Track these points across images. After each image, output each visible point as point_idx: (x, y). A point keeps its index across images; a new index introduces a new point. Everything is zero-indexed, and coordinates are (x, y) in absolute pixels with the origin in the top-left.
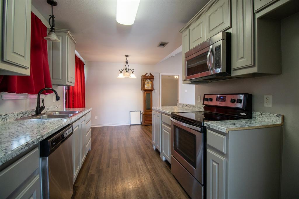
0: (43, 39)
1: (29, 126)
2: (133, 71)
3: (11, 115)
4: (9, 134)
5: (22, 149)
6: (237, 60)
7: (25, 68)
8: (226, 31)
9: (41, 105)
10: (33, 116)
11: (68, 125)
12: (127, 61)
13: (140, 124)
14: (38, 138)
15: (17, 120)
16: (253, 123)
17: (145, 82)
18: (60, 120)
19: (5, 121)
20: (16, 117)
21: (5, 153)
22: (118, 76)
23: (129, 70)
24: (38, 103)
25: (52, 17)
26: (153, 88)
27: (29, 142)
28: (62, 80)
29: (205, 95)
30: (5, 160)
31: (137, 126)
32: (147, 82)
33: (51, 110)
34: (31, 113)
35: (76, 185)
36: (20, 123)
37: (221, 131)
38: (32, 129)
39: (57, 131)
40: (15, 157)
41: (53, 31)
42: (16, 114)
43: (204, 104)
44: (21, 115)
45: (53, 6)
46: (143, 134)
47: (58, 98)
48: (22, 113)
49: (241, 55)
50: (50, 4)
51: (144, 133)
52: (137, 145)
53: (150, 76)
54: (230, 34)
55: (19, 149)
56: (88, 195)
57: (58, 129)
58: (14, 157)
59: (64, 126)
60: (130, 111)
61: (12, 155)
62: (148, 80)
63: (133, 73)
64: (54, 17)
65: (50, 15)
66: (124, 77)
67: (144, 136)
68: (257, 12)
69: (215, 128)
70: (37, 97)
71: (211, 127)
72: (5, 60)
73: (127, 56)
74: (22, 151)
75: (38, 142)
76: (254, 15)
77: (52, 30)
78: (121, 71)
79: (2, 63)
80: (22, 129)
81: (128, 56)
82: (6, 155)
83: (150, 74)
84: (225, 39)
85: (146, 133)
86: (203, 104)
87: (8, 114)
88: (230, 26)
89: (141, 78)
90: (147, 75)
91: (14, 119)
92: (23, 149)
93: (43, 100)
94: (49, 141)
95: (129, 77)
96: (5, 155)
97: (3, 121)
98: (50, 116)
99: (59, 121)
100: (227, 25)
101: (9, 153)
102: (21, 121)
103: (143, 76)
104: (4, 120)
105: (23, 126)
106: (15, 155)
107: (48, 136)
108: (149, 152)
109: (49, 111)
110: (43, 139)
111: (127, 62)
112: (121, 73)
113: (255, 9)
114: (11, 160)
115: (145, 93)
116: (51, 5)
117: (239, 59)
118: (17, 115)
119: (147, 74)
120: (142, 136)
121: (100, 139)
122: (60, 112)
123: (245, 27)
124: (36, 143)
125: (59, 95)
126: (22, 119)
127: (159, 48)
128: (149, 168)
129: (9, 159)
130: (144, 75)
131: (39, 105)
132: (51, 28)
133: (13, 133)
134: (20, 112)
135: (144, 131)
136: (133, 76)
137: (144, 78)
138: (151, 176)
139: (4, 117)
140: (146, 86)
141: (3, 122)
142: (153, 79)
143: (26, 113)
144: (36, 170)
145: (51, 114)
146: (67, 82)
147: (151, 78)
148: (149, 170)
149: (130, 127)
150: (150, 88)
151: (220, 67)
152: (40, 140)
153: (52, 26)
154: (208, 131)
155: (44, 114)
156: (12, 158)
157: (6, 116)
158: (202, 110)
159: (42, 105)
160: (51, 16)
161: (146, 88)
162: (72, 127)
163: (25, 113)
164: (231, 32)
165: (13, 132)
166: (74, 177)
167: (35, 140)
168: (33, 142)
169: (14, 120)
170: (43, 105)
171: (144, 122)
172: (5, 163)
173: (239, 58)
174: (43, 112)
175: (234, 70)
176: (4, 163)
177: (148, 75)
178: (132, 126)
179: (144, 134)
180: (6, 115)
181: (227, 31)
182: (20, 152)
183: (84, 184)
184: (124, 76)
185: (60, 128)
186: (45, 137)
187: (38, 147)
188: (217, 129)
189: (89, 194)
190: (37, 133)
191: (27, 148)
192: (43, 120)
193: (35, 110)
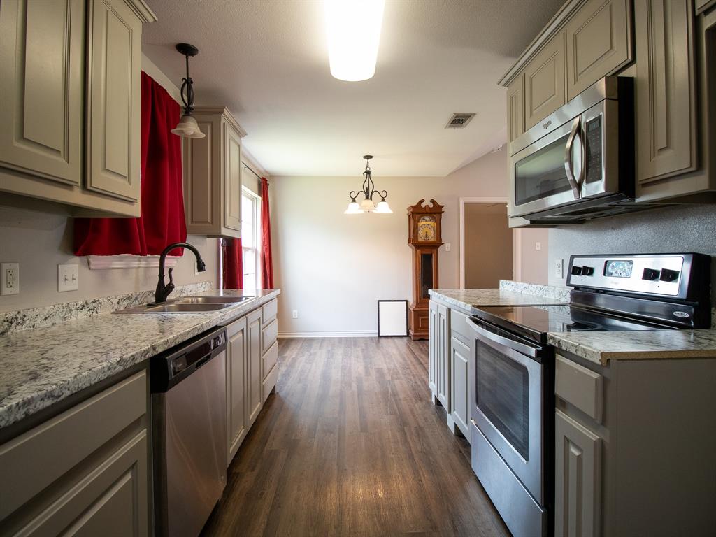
0: (170, 135)
1: (136, 326)
2: (384, 195)
3: (105, 302)
4: (94, 339)
5: (109, 369)
6: (652, 155)
7: (130, 202)
8: (620, 75)
9: (167, 281)
10: (150, 305)
11: (216, 328)
12: (368, 169)
13: (406, 334)
14: (145, 351)
15: (117, 312)
16: (703, 341)
17: (417, 224)
18: (199, 315)
19: (95, 314)
20: (116, 306)
21: (76, 374)
22: (345, 210)
23: (372, 193)
24: (160, 276)
25: (188, 82)
26: (441, 240)
27: (125, 357)
28: (212, 223)
29: (573, 257)
30: (76, 386)
31: (396, 340)
32: (423, 223)
33: (190, 294)
34: (146, 300)
35: (235, 470)
36: (121, 320)
37: (588, 358)
38: (139, 333)
39: (187, 338)
40: (96, 384)
41: (189, 115)
42: (115, 301)
43: (572, 283)
44: (125, 303)
45: (190, 57)
46: (409, 362)
47: (201, 267)
48: (129, 299)
49: (661, 143)
50: (183, 54)
51: (413, 360)
52: (390, 391)
53: (431, 205)
54: (631, 81)
55: (104, 368)
56: (259, 496)
57: (191, 336)
58: (93, 383)
59: (205, 329)
60: (379, 301)
61: (88, 379)
62: (427, 219)
63: (383, 200)
64: (192, 82)
65: (184, 79)
66: (362, 211)
67: (411, 367)
68: (707, 12)
69: (573, 351)
70: (158, 262)
71: (564, 348)
72: (89, 188)
73: (368, 157)
74: (110, 373)
75: (143, 359)
76: (697, 21)
77: (188, 110)
78: (353, 195)
79: (83, 193)
80: (120, 331)
81: (372, 157)
82: (78, 377)
83: (433, 201)
84: (616, 97)
85: (416, 358)
86: (568, 284)
87: (101, 300)
88: (630, 58)
89: (407, 212)
90: (423, 205)
91: (112, 311)
92: (112, 370)
93: (170, 271)
94: (167, 358)
95: (374, 211)
96: (75, 377)
97: (90, 313)
98: (184, 308)
99: (197, 318)
100: (622, 56)
101: (85, 374)
102: (124, 317)
103: (412, 207)
104: (91, 311)
105: (125, 326)
106: (96, 381)
107: (166, 347)
108: (420, 409)
109: (184, 295)
110: (155, 353)
111: (368, 173)
112: (354, 201)
113: (698, 6)
114: (87, 388)
115: (416, 252)
116: (185, 54)
117: (656, 154)
118: (118, 303)
119: (423, 201)
120: (406, 367)
121: (299, 369)
122: (207, 299)
123: (671, 59)
124: (139, 361)
125: (203, 259)
126: (129, 311)
127: (453, 129)
128: (413, 450)
129: (84, 387)
130: (415, 204)
131: (163, 282)
132: (185, 107)
133: (102, 339)
134: (124, 296)
135: (413, 353)
136: (384, 208)
137: (417, 212)
138: (416, 472)
139: (91, 306)
140: (421, 233)
141: (90, 316)
142: (438, 215)
143: (136, 299)
144: (140, 418)
145: (188, 302)
146: (223, 228)
147: (435, 214)
148: (412, 455)
149: (379, 341)
150: (432, 240)
151: (600, 178)
152: (150, 355)
153: (187, 103)
154: (559, 358)
155: (172, 301)
156: (88, 385)
157: (95, 305)
158: (567, 299)
159: (169, 282)
160: (184, 81)
161: (420, 240)
162: (225, 332)
163: (133, 299)
164: (635, 76)
165: (102, 337)
166: (231, 450)
167: (137, 353)
168: (133, 357)
169: (112, 313)
170: (171, 281)
171: (416, 331)
172: (76, 393)
173: (656, 151)
174: (170, 297)
175: (645, 185)
176: (74, 392)
177: (427, 203)
178: (383, 340)
179: (411, 362)
180: (95, 301)
181: (623, 74)
182: (107, 375)
183: (253, 470)
184: (359, 209)
185: (196, 334)
186: (160, 350)
187: (145, 370)
188: (579, 354)
189: (262, 493)
190: (144, 341)
191: (120, 368)
192: (166, 314)
193: (154, 293)
